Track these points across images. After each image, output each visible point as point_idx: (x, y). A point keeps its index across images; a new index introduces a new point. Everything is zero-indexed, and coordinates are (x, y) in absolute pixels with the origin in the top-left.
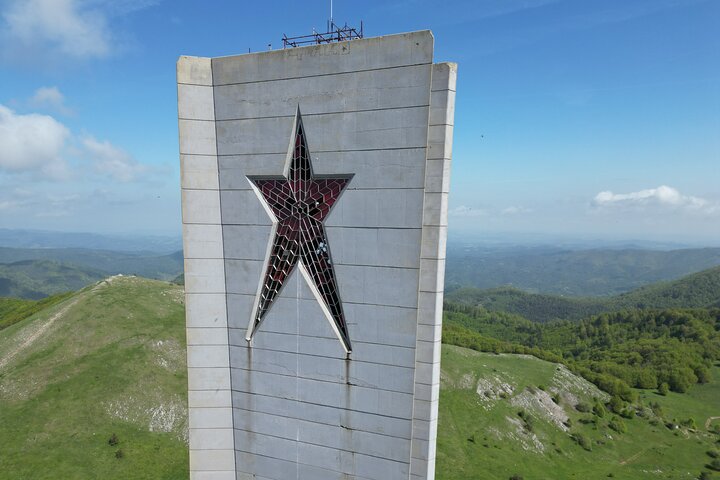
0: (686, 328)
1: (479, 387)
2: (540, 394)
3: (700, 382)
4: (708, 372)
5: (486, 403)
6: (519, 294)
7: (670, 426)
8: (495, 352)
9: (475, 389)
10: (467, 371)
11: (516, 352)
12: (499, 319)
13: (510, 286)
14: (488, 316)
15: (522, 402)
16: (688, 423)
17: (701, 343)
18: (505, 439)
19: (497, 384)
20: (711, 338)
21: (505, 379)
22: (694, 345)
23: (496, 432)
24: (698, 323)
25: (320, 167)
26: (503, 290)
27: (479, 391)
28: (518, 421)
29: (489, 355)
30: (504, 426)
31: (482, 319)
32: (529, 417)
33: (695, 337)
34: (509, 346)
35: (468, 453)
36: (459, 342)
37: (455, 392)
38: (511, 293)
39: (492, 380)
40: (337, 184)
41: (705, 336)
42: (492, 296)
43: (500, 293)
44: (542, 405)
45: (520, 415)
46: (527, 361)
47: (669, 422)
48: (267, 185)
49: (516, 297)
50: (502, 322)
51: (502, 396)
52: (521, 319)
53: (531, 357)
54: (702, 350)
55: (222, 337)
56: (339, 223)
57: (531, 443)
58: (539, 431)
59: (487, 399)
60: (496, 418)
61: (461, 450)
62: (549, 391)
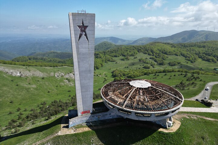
0: (98, 56)
1: (56, 75)
2: (70, 74)
3: (102, 66)
4: (103, 64)
5: (58, 78)
6: (56, 53)
7: (97, 75)
8: (57, 67)
9: (55, 75)
10: (52, 72)
11: (62, 66)
12: (53, 60)
13: (52, 51)
14: (49, 59)
15: (67, 76)
16: (100, 74)
17: (102, 58)
18: (65, 85)
19: (60, 74)
20: (103, 57)
21: (61, 72)
22: (100, 59)
23: (63, 84)
24: (101, 54)
25: (85, 25)
26: (51, 52)
27: (56, 76)
28: (67, 81)
29: (56, 68)
30: (64, 82)
31: (47, 61)
32: (69, 79)
33: (100, 57)
34: (60, 65)
35: (57, 89)
36: (46, 66)
37: (49, 77)
38: (54, 53)
39: (58, 73)
40: (87, 27)
41: (102, 57)
42: (48, 54)
43: (50, 53)
44: (71, 76)
45: (67, 79)
46: (66, 67)
47: (97, 74)
48: (79, 26)
49: (55, 54)
50: (53, 61)
51: (62, 76)
52: (59, 59)
53: (66, 66)
54: (102, 60)
55: (75, 42)
56: (87, 30)
57: (70, 84)
58: (72, 82)
59: (58, 77)
60: (61, 81)
61: (55, 89)
62: (72, 73)
